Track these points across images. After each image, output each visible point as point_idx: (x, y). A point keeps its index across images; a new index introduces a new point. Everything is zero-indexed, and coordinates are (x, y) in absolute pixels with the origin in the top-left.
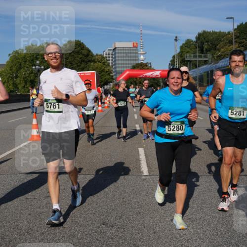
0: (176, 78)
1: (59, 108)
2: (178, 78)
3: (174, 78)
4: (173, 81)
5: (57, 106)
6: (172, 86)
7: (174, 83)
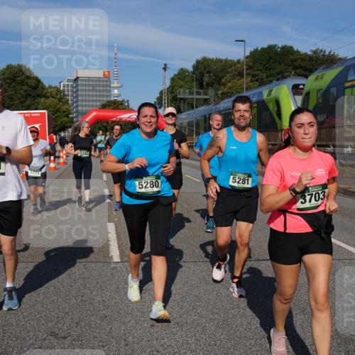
0: (149, 117)
2: (151, 116)
3: (146, 116)
4: (145, 120)
6: (143, 126)
7: (146, 123)
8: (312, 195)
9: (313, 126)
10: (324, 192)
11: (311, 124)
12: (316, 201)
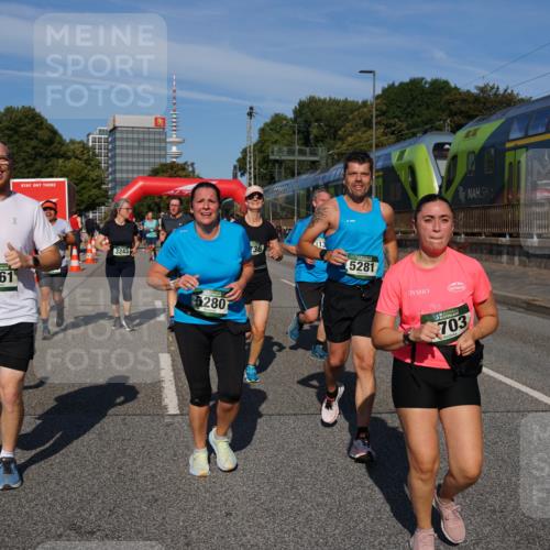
0: (206, 201)
1: (11, 281)
2: (210, 201)
3: (202, 201)
4: (200, 206)
5: (8, 277)
6: (198, 216)
7: (203, 211)
8: (445, 323)
9: (446, 220)
10: (464, 318)
11: (443, 218)
12: (452, 330)
